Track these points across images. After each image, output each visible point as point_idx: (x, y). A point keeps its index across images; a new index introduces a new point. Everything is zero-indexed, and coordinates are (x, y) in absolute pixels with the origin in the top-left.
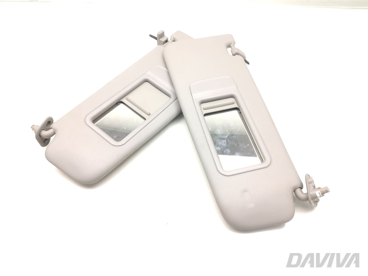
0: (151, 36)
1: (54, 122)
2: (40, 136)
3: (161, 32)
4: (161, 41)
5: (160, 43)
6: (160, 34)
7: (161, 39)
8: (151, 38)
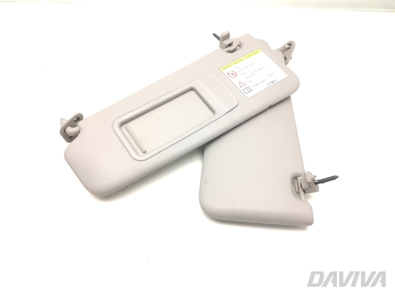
0: (215, 35)
1: (84, 118)
2: (65, 132)
3: (226, 34)
4: (224, 44)
5: (222, 46)
6: (223, 35)
7: (224, 42)
8: (214, 37)
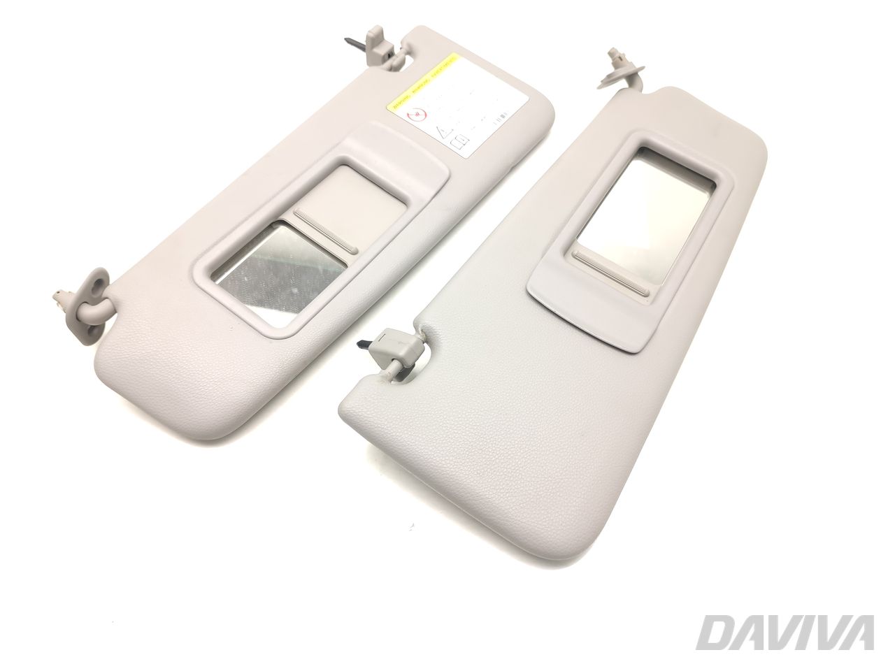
0: (350, 41)
2: (78, 320)
3: (375, 31)
4: (377, 55)
5: (373, 61)
6: (371, 35)
7: (375, 50)
8: (350, 46)
